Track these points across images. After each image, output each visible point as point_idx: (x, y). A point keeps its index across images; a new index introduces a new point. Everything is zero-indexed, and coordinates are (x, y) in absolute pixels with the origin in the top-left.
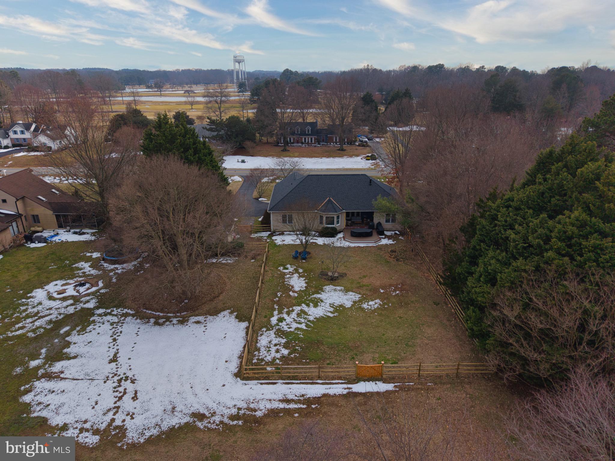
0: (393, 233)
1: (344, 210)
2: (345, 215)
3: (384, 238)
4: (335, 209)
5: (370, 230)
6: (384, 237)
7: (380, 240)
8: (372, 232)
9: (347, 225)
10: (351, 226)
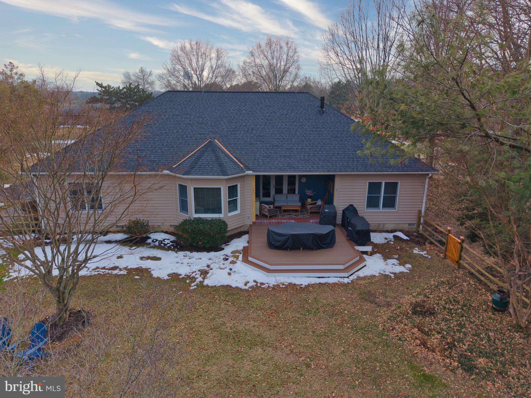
0: (390, 236)
1: (249, 169)
2: (252, 184)
3: (372, 254)
4: (221, 165)
5: (325, 229)
6: (368, 249)
7: (363, 260)
8: (331, 235)
9: (261, 215)
10: (271, 217)
